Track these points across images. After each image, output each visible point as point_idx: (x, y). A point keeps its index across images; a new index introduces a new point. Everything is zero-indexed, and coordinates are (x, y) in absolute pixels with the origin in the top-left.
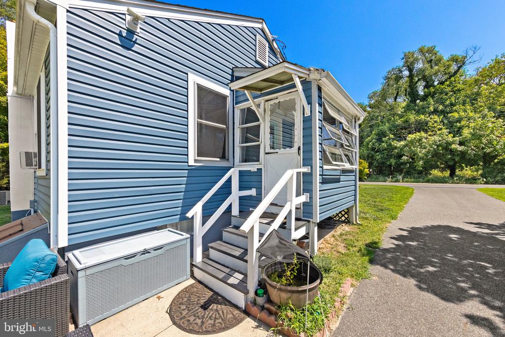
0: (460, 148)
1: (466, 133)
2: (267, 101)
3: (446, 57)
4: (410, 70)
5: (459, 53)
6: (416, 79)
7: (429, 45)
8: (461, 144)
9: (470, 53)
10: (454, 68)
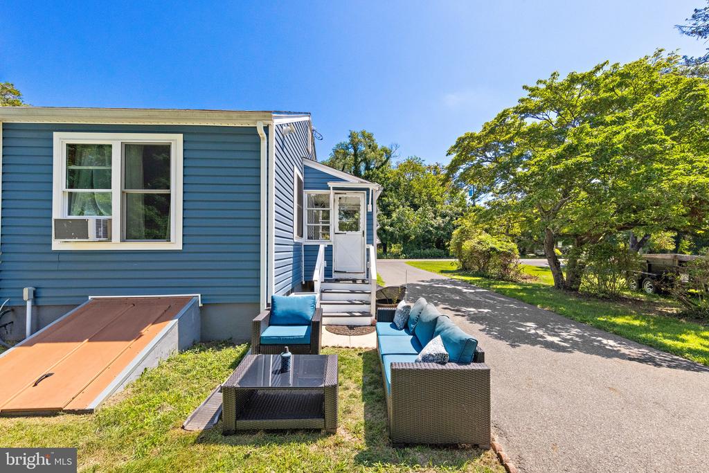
0: (391, 229)
1: (394, 215)
2: (336, 193)
3: (379, 147)
4: (355, 151)
5: (388, 147)
6: (360, 159)
7: (368, 131)
8: (391, 225)
9: (394, 148)
10: (384, 159)
